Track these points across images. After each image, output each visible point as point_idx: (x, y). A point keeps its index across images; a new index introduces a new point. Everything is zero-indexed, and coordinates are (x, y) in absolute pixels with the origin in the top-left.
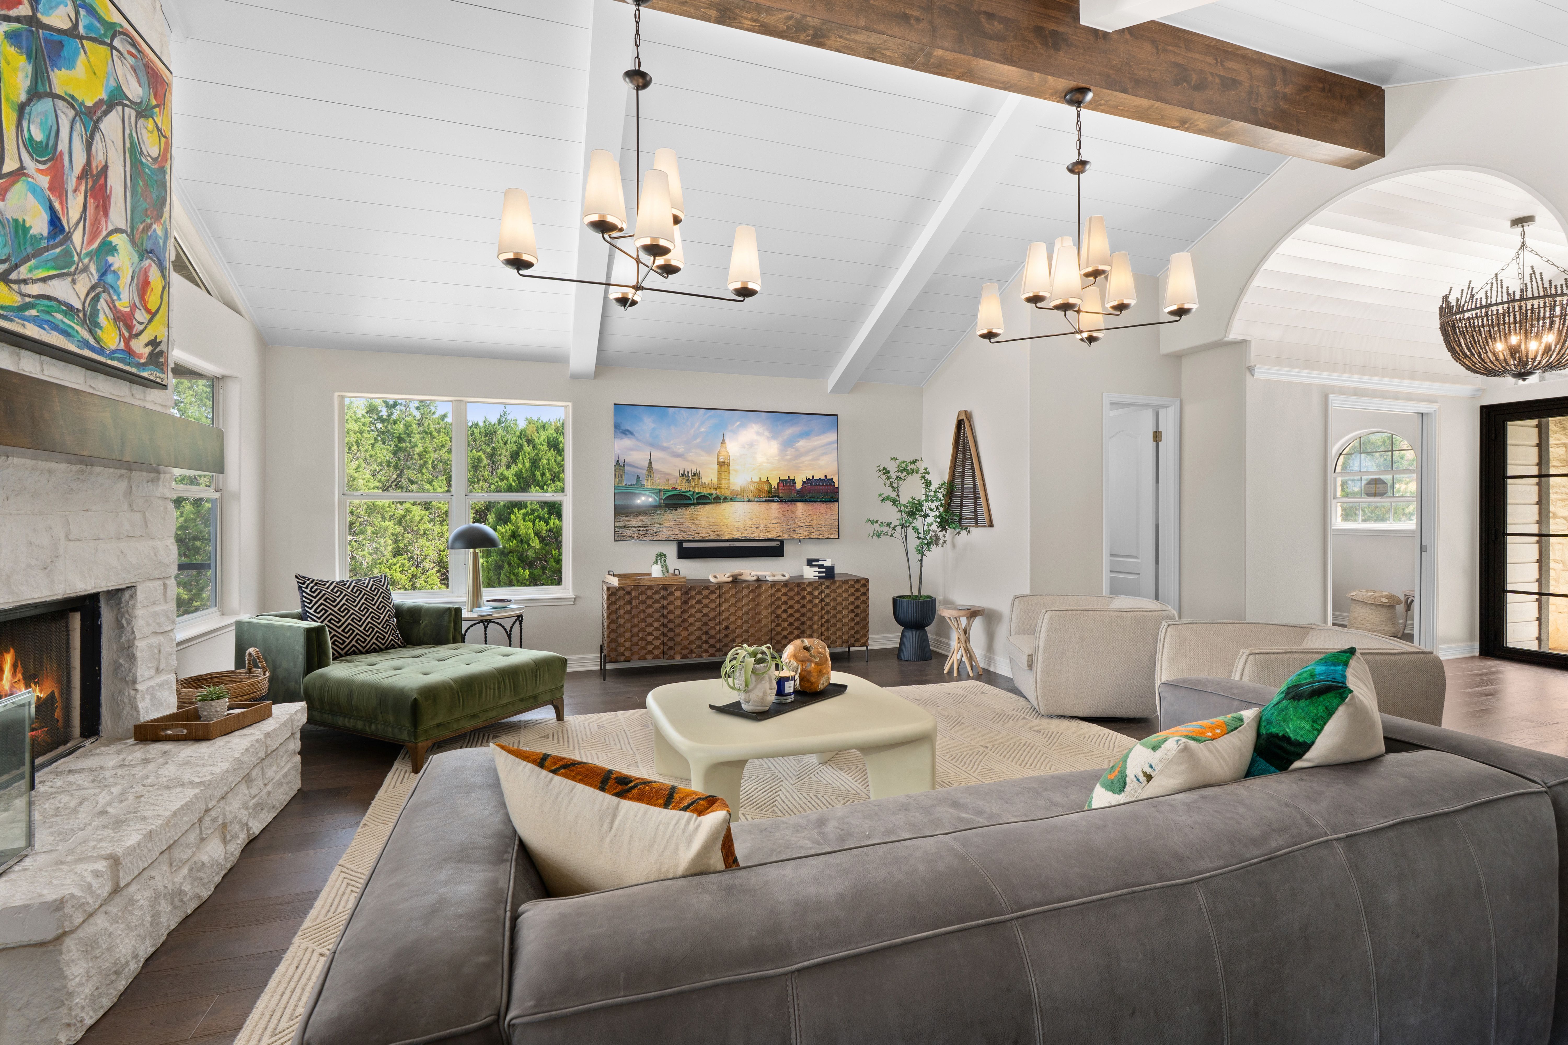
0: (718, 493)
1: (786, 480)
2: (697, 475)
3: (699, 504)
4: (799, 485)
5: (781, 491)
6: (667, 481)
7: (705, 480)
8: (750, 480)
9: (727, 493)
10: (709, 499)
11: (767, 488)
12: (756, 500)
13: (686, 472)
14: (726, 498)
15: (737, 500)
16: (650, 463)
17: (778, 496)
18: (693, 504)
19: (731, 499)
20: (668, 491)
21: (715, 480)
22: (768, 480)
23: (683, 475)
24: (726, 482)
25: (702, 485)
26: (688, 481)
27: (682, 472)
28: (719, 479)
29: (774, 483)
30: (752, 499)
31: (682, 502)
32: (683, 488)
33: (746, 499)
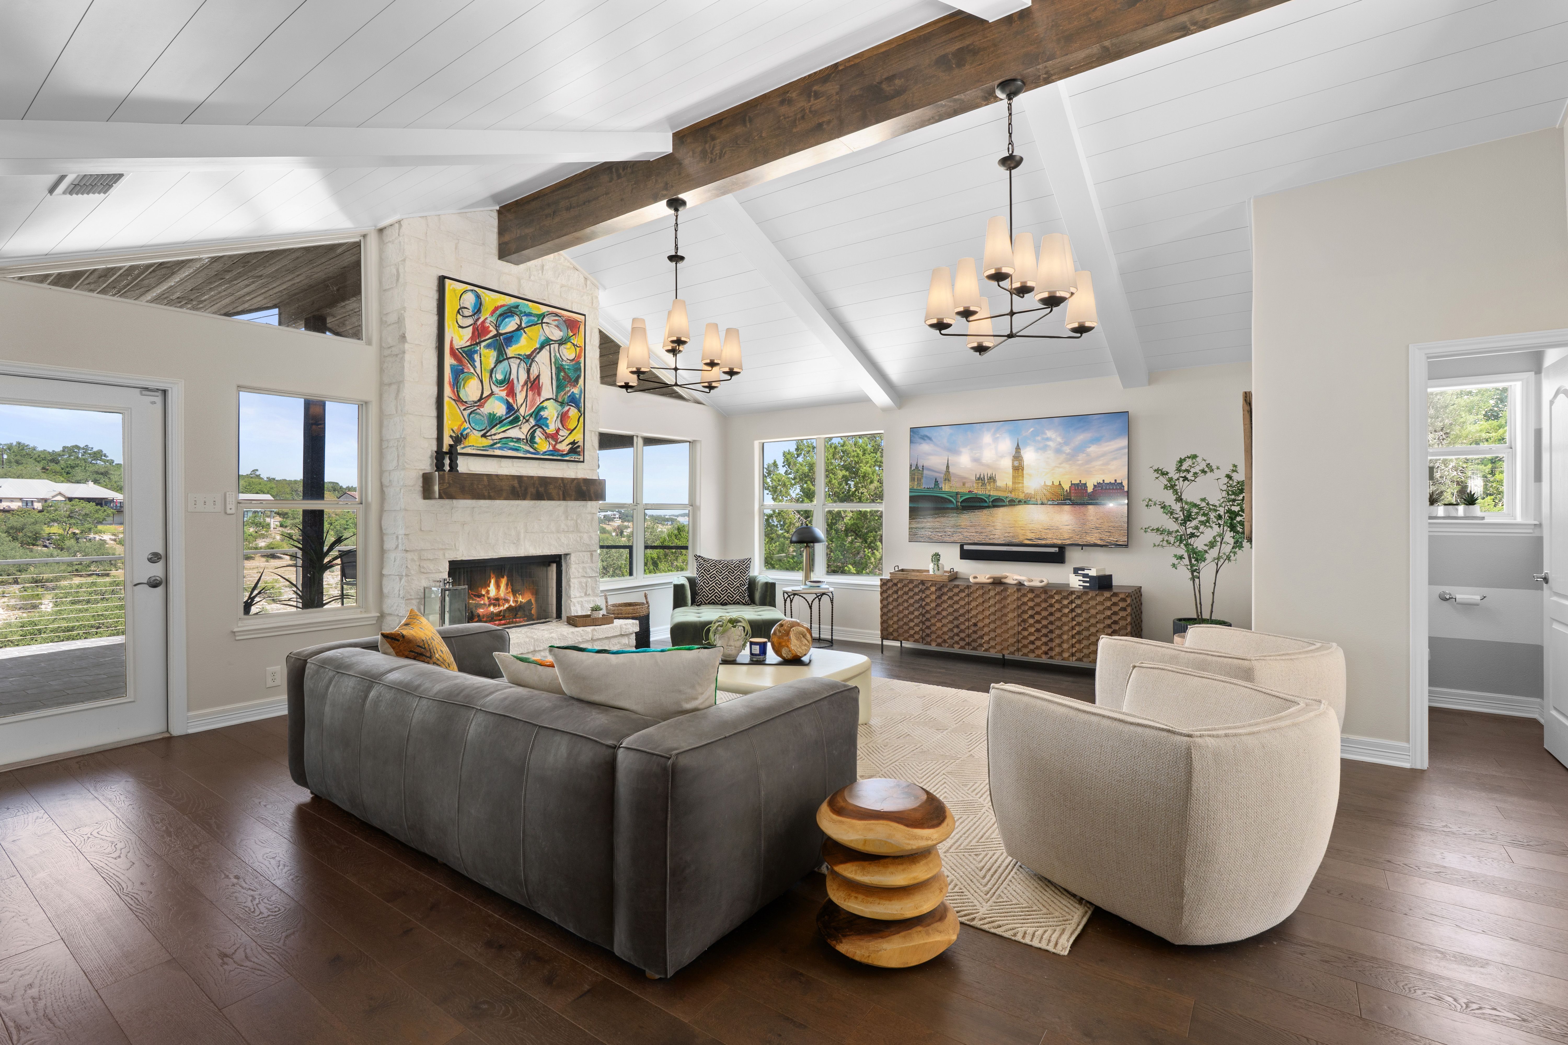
0: (1012, 496)
1: (1078, 484)
2: (992, 479)
3: (994, 506)
4: (1090, 489)
5: (1073, 495)
6: (964, 484)
7: (1000, 483)
8: (1043, 484)
9: (1022, 496)
10: (1004, 501)
11: (1059, 491)
12: (1049, 503)
13: (982, 476)
14: (1020, 501)
15: (1031, 502)
16: (948, 467)
17: (1070, 500)
18: (988, 507)
19: (1025, 502)
20: (965, 494)
21: (1010, 484)
22: (1060, 484)
23: (979, 479)
24: (1020, 485)
25: (997, 489)
26: (984, 484)
27: (978, 476)
28: (1014, 483)
29: (1066, 487)
30: (1046, 502)
31: (978, 504)
32: (979, 491)
33: (1039, 502)
